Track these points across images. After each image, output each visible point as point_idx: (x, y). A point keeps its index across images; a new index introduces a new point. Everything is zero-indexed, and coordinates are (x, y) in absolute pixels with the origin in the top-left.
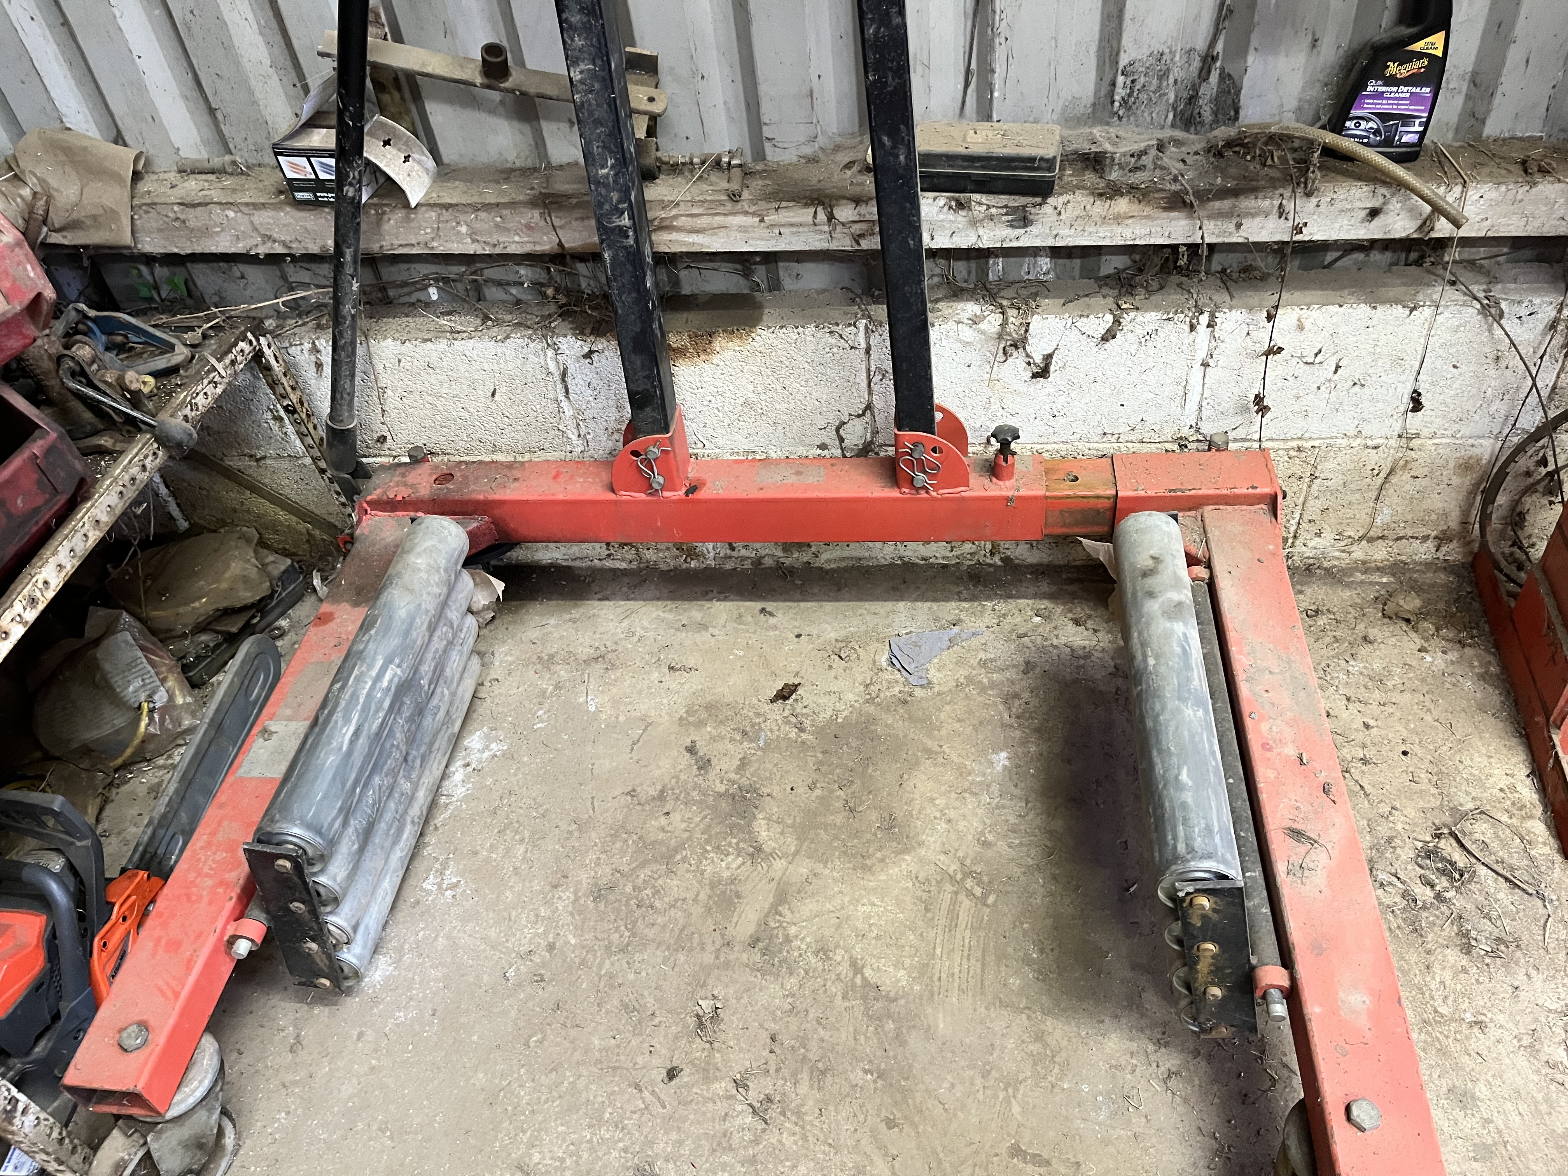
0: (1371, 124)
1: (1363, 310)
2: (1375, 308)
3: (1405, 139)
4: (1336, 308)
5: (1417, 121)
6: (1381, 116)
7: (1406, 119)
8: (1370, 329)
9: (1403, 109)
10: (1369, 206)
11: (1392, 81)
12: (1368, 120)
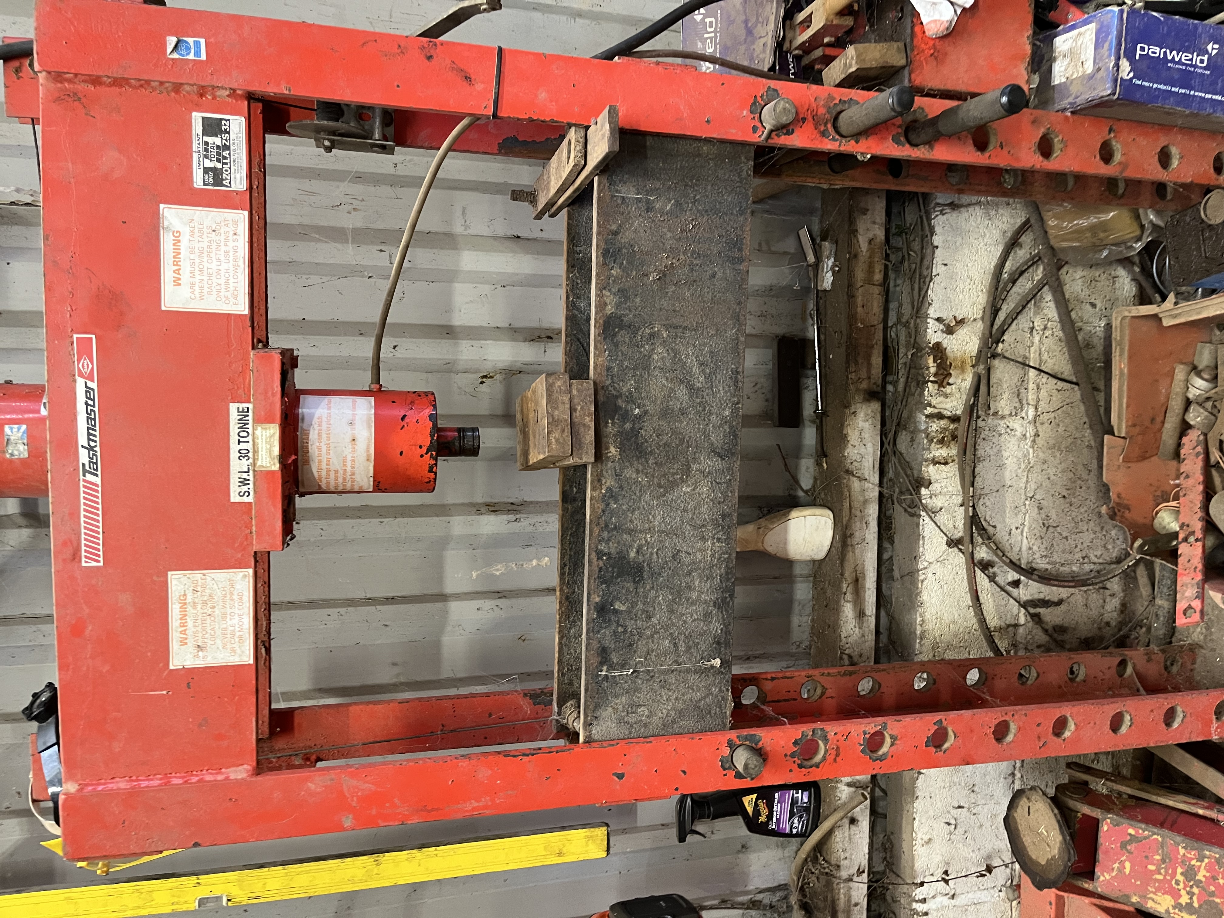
0: (796, 821)
1: (918, 805)
2: (917, 797)
3: (806, 800)
4: (916, 823)
5: (795, 795)
6: (792, 815)
7: (794, 802)
8: (933, 795)
9: (787, 806)
10: (847, 826)
11: (770, 817)
12: (793, 823)
